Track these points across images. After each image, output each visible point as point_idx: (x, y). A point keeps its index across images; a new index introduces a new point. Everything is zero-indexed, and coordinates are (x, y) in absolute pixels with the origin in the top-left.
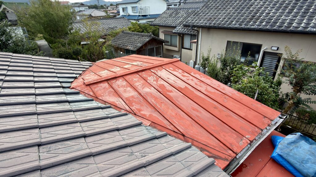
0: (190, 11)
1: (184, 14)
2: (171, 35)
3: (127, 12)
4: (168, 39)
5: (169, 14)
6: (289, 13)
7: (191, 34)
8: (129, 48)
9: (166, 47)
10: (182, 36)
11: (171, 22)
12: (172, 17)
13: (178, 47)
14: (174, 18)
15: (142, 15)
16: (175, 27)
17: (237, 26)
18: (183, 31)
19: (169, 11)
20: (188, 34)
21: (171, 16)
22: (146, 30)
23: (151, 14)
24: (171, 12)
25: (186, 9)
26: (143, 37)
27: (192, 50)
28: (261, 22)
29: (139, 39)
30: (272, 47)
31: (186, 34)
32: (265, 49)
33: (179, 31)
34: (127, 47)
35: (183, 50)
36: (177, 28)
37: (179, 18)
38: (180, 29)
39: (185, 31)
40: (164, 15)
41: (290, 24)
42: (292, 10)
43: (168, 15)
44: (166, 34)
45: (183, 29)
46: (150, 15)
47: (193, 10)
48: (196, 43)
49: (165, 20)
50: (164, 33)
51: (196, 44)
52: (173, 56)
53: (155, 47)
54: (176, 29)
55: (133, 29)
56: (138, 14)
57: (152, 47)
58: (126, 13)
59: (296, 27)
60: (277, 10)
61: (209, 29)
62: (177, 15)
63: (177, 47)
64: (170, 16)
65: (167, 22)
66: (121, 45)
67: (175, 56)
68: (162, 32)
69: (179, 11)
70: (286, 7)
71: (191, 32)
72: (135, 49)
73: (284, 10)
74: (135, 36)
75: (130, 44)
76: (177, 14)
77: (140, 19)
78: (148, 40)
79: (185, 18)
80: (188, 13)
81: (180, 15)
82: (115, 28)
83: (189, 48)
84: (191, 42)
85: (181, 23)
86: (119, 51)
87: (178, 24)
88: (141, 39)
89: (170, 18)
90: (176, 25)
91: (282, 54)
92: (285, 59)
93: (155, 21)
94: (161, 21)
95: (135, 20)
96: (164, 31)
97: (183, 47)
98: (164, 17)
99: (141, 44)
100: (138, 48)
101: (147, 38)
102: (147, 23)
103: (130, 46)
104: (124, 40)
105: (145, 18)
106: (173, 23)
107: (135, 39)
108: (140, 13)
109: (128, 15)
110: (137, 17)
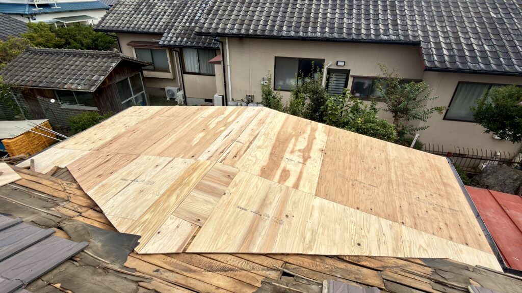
1: (166, 8)
2: (151, 50)
4: (146, 58)
5: (133, 6)
6: (350, 14)
7: (200, 47)
8: (73, 87)
9: (146, 74)
10: (178, 50)
11: (145, 23)
12: (141, 13)
13: (171, 71)
14: (148, 15)
15: (38, 3)
16: (160, 35)
18: (181, 42)
22: (75, 40)
26: (97, 59)
27: (215, 76)
28: (323, 28)
29: (88, 64)
30: (338, 62)
31: (188, 47)
32: (329, 65)
33: (172, 42)
35: (185, 76)
36: (165, 35)
37: (160, 17)
38: (172, 38)
39: (187, 42)
41: (359, 30)
43: (130, 9)
44: (137, 47)
45: (179, 39)
48: (221, 64)
49: (128, 18)
50: (133, 46)
51: (221, 66)
52: (164, 89)
53: (128, 77)
54: (163, 39)
55: (40, 40)
57: (122, 78)
60: (334, 9)
61: (241, 39)
63: (168, 71)
64: (137, 10)
65: (135, 23)
66: (40, 82)
67: (167, 88)
68: (128, 45)
70: (342, 6)
71: (198, 43)
72: (93, 89)
73: (342, 9)
74: (74, 59)
75: (69, 79)
76: (151, 7)
77: (36, 14)
78: (114, 65)
79: (173, 16)
80: (174, 7)
83: (197, 71)
84: (211, 62)
85: (169, 26)
86: (39, 98)
87: (163, 28)
88: (95, 64)
89: (140, 16)
90: (162, 31)
91: (350, 70)
92: (354, 77)
93: (105, 21)
94: (120, 22)
95: (22, 15)
96: (132, 42)
97: (184, 72)
98: (124, 14)
99: (100, 75)
100: (98, 84)
101: (110, 60)
102: (57, 22)
103: (72, 84)
104: (44, 70)
105: (47, 10)
106: (151, 26)
107: (77, 66)
108: (32, 0)
110: (27, 8)
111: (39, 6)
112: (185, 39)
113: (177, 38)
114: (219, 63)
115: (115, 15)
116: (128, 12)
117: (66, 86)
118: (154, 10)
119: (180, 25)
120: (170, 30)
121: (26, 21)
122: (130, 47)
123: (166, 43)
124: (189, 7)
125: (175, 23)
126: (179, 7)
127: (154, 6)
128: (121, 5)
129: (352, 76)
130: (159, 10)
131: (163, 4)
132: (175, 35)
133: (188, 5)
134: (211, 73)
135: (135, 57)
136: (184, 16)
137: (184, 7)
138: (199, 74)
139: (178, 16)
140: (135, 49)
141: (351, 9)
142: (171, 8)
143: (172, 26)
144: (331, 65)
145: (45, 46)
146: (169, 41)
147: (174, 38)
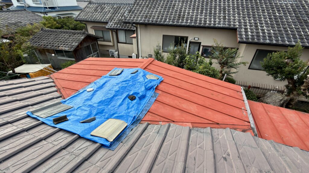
0: (115, 6)
1: (110, 9)
2: (102, 31)
3: (25, 2)
4: (100, 34)
5: (94, 8)
6: (202, 13)
7: (126, 29)
8: (63, 48)
9: (100, 43)
10: (116, 31)
11: (99, 17)
13: (112, 41)
14: (101, 13)
15: (49, 7)
16: (106, 23)
17: (171, 23)
18: (117, 27)
19: (91, 5)
20: (123, 30)
22: (66, 25)
23: (60, 5)
25: (110, 4)
26: (75, 34)
27: (133, 44)
28: (187, 20)
29: (71, 37)
30: (195, 38)
31: (120, 29)
32: (190, 39)
34: (59, 48)
35: (119, 44)
36: (109, 23)
37: (107, 14)
38: (112, 25)
39: (119, 27)
40: (88, 10)
41: (205, 21)
42: (202, 11)
43: (92, 10)
44: (96, 29)
45: (116, 25)
46: (59, 7)
47: (118, 5)
49: (91, 15)
50: (93, 28)
51: (136, 39)
52: (108, 51)
53: (90, 44)
54: (108, 25)
55: (49, 25)
56: (42, 6)
57: (88, 45)
58: (23, 3)
59: (209, 24)
60: (193, 11)
61: (146, 25)
63: (111, 42)
64: (96, 10)
65: (94, 17)
66: (47, 46)
67: (110, 50)
68: (91, 28)
69: (103, 6)
71: (125, 27)
72: (72, 49)
73: (197, 11)
74: (64, 34)
75: (61, 44)
76: (103, 9)
77: (47, 12)
78: (83, 37)
79: (113, 13)
80: (114, 9)
81: (106, 10)
82: (19, 24)
83: (125, 42)
84: (131, 37)
85: (111, 19)
86: (47, 53)
87: (108, 19)
88: (74, 37)
89: (97, 13)
90: (107, 21)
91: (201, 43)
93: (80, 16)
94: (87, 16)
95: (41, 12)
96: (93, 26)
97: (118, 42)
98: (89, 12)
99: (76, 43)
100: (75, 47)
101: (81, 35)
102: (58, 16)
104: (49, 40)
105: (53, 10)
106: (102, 18)
107: (65, 38)
108: (46, 5)
109: (27, 6)
110: (43, 9)
112: (119, 25)
114: (135, 37)
115: (85, 13)
119: (117, 18)
120: (112, 20)
121: (42, 15)
123: (109, 27)
124: (122, 9)
125: (114, 17)
126: (117, 9)
127: (104, 8)
128: (88, 8)
129: (202, 45)
132: (114, 23)
134: (131, 43)
135: (94, 34)
136: (119, 14)
137: (119, 9)
139: (116, 14)
140: (94, 30)
142: (112, 9)
144: (191, 40)
145: (51, 28)
146: (111, 26)
147: (113, 25)
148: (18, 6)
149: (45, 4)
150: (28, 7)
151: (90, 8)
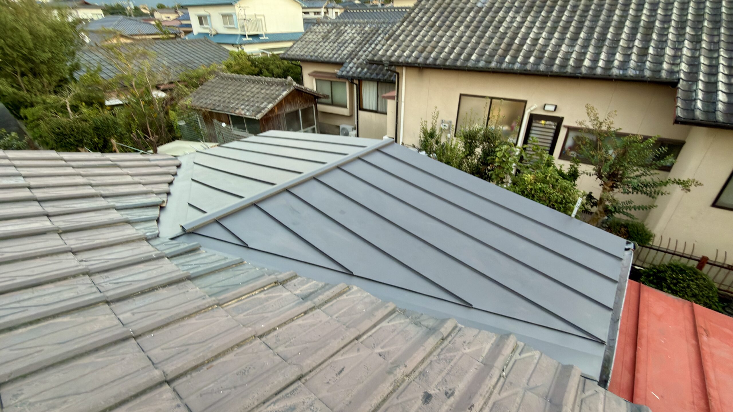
0: (367, 29)
1: (355, 35)
2: (331, 82)
3: (211, 27)
4: (326, 90)
5: (322, 34)
7: (379, 79)
8: (243, 112)
9: (321, 108)
10: (356, 82)
11: (329, 52)
12: (329, 41)
13: (348, 106)
14: (334, 43)
15: (249, 33)
16: (340, 64)
18: (360, 72)
19: (319, 27)
20: (372, 80)
21: (328, 39)
22: (267, 69)
23: (270, 31)
24: (326, 30)
26: (271, 86)
27: (386, 113)
28: (527, 57)
29: (263, 91)
30: (545, 105)
31: (367, 79)
32: (532, 109)
33: (351, 73)
35: (361, 113)
36: (346, 65)
38: (352, 68)
39: (366, 73)
40: (310, 37)
41: (580, 61)
43: (319, 37)
44: (317, 76)
45: (359, 70)
48: (394, 99)
49: (314, 46)
50: (314, 76)
51: (394, 102)
52: (339, 127)
53: (299, 107)
54: (343, 69)
56: (239, 32)
57: (293, 109)
58: (207, 28)
59: (590, 68)
60: (551, 33)
61: (421, 70)
62: (341, 36)
63: (345, 107)
64: (325, 38)
65: (319, 51)
66: (218, 106)
68: (309, 75)
69: (342, 28)
70: (566, 28)
71: (377, 74)
72: (259, 116)
73: (563, 33)
74: (252, 86)
75: (242, 105)
76: (340, 34)
77: (245, 44)
78: (285, 93)
79: (360, 44)
80: (364, 34)
81: (347, 37)
82: (189, 65)
83: (374, 108)
84: (384, 97)
85: (352, 55)
86: (215, 121)
87: (345, 57)
88: (268, 92)
89: (326, 44)
90: (344, 60)
91: (562, 118)
92: (570, 129)
93: (292, 50)
94: (306, 50)
95: (233, 45)
96: (314, 72)
97: (360, 108)
98: (311, 42)
99: (269, 103)
100: (264, 112)
101: (282, 89)
102: (263, 53)
103: (243, 109)
104: (225, 95)
105: (256, 40)
106: (334, 54)
107: (252, 92)
108: (244, 30)
109: (214, 33)
110: (238, 38)
111: (249, 36)
112: (366, 70)
113: (357, 68)
114: (392, 98)
115: (303, 43)
116: (315, 40)
117: (237, 111)
118: (342, 38)
119: (364, 55)
120: (352, 59)
121: (235, 50)
122: (311, 77)
123: (344, 73)
124: (380, 34)
125: (359, 51)
126: (369, 34)
127: (344, 33)
128: (311, 32)
129: (565, 126)
130: (347, 38)
131: (354, 31)
132: (356, 66)
133: (380, 32)
134: (384, 111)
135: (315, 89)
136: (371, 44)
137: (374, 34)
138: (376, 112)
139: (365, 44)
140: (316, 80)
141: (577, 34)
142: (360, 35)
143: (356, 55)
144: (535, 109)
145: (237, 73)
146: (348, 72)
147: (354, 69)
148: (200, 34)
149: (243, 28)
150: (214, 35)
151: (316, 32)
